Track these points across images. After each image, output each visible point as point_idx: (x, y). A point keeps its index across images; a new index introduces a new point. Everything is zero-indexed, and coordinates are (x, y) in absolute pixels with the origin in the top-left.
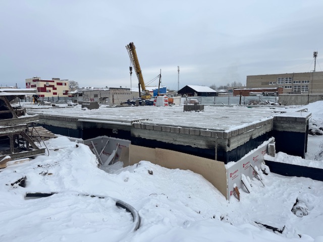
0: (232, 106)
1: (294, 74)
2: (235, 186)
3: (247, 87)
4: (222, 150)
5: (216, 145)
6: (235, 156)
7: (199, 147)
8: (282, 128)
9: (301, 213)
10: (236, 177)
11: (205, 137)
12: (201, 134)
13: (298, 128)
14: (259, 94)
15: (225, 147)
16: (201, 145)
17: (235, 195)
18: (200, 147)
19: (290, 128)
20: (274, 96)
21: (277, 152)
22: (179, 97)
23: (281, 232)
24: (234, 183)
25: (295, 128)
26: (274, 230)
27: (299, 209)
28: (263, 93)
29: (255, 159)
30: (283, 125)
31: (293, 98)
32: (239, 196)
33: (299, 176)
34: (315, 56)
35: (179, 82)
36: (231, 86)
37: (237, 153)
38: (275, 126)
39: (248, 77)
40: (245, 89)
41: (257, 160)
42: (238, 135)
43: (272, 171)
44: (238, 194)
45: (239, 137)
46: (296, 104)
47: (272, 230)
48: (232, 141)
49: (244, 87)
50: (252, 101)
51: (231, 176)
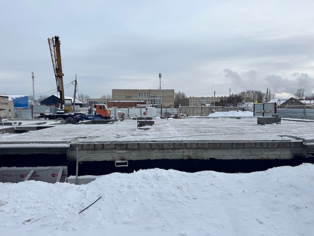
1: (150, 90)
34: (160, 77)
39: (113, 90)
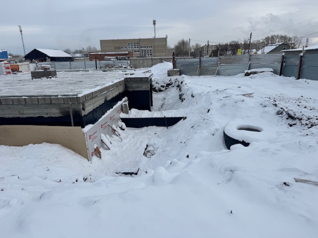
0: (88, 71)
1: (140, 40)
2: (95, 146)
3: (101, 51)
4: (77, 114)
5: (71, 111)
6: (92, 119)
7: (52, 116)
8: (132, 88)
9: (150, 154)
10: (95, 138)
11: (57, 104)
12: (53, 102)
13: (144, 87)
14: (113, 58)
15: (80, 112)
16: (54, 114)
17: (96, 155)
18: (54, 116)
19: (138, 87)
20: (126, 60)
21: (130, 109)
22: (26, 63)
23: (136, 174)
24: (94, 144)
25: (141, 87)
26: (131, 174)
27: (148, 152)
28: (117, 58)
29: (111, 118)
30: (132, 85)
31: (141, 61)
32: (100, 155)
33: (147, 126)
34: (154, 24)
35: (23, 45)
36: (86, 50)
37: (93, 116)
38: (126, 87)
40: (100, 53)
41: (114, 119)
42: (93, 98)
43: (127, 126)
44: (99, 153)
45: (94, 100)
46: (144, 67)
47: (129, 175)
48: (86, 105)
49: (99, 51)
50: (107, 66)
51: (90, 138)
